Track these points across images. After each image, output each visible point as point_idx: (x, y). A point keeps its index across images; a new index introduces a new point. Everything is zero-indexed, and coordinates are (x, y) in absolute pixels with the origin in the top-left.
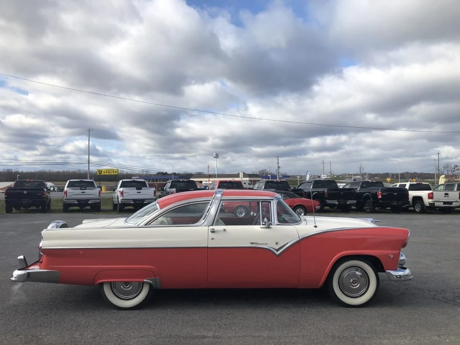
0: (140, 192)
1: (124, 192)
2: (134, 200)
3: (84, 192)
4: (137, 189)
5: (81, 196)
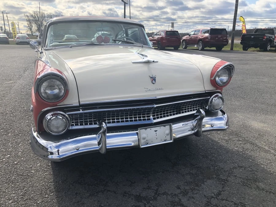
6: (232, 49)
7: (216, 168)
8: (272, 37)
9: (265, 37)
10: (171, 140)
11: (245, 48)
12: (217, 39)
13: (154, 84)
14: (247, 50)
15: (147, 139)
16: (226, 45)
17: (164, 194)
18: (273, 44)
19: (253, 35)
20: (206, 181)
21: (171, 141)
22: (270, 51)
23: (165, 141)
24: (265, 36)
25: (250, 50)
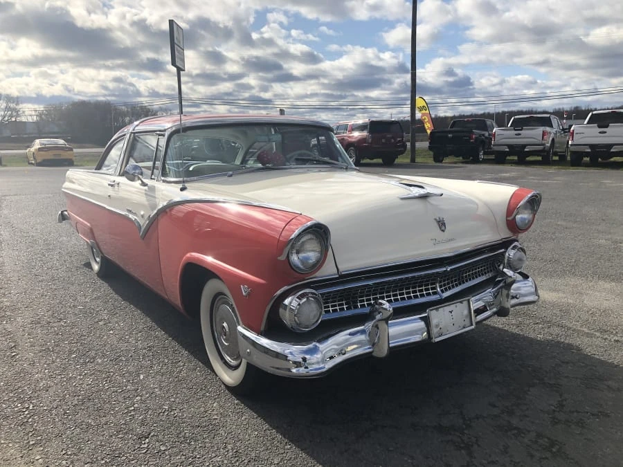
0: (605, 132)
1: (575, 132)
2: (592, 146)
3: (520, 134)
4: (599, 127)
5: (515, 140)
6: (413, 160)
7: (530, 369)
8: (483, 135)
9: (474, 136)
10: (472, 325)
11: (438, 159)
12: (383, 141)
13: (443, 231)
14: (441, 161)
15: (441, 326)
16: (402, 153)
17: (477, 418)
18: (491, 148)
19: (450, 132)
20: (529, 391)
21: (473, 327)
22: (485, 161)
23: (464, 328)
24: (473, 133)
25: (447, 160)
